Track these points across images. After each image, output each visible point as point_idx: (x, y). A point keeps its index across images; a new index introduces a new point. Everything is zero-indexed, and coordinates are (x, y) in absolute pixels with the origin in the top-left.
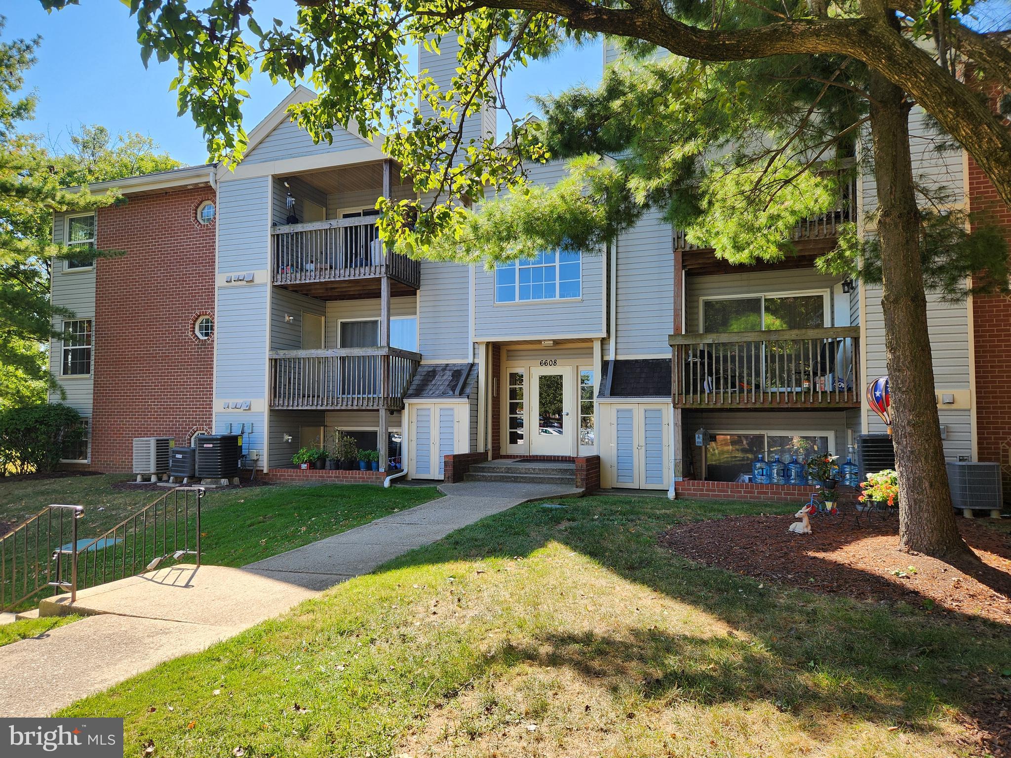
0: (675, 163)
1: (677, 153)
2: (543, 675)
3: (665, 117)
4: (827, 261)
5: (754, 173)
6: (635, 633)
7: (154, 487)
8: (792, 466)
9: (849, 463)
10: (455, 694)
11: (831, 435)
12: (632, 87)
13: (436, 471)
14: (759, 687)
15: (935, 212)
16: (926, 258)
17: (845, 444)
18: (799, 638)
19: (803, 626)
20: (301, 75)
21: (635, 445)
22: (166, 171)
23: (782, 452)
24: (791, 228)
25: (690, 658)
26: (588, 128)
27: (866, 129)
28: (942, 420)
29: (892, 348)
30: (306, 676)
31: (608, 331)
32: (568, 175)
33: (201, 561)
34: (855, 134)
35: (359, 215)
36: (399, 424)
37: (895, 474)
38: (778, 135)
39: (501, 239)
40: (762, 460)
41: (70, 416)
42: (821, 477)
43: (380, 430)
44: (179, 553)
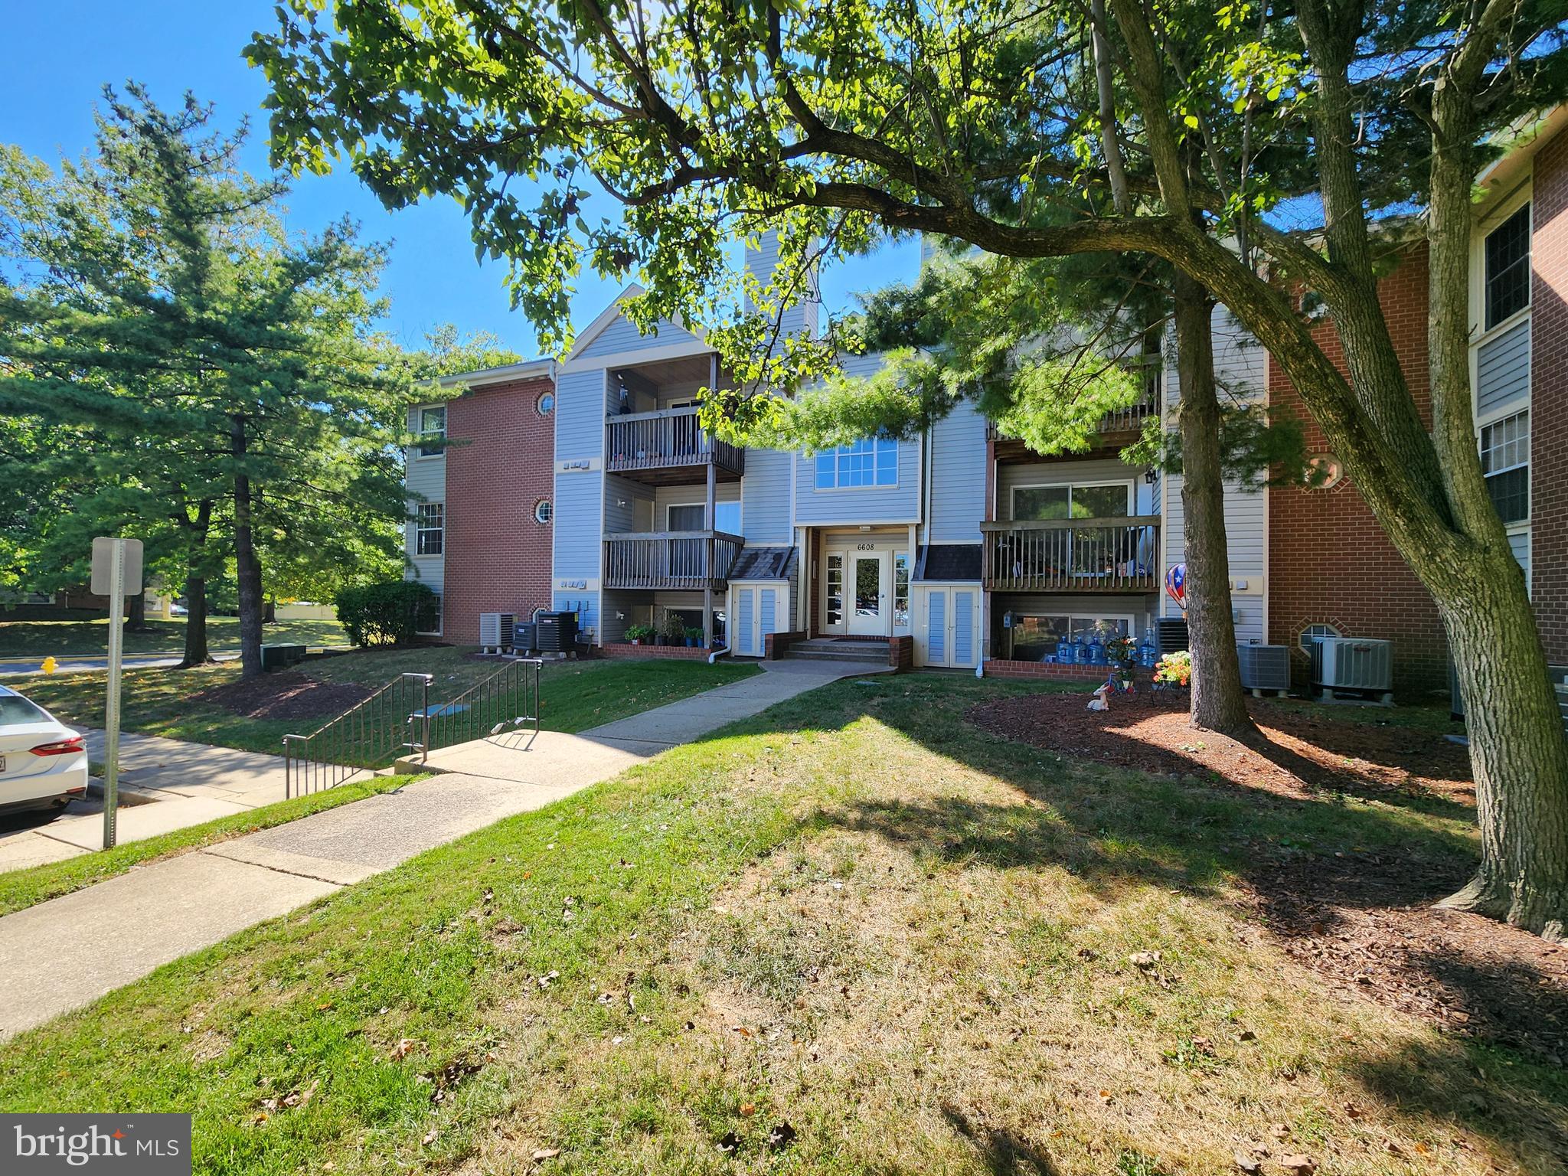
0: (987, 357)
1: (989, 347)
2: (850, 839)
3: (978, 312)
4: (1131, 453)
5: (1063, 367)
6: (939, 801)
7: (499, 658)
8: (1093, 647)
9: (1147, 645)
10: (769, 854)
11: (1131, 619)
12: (948, 284)
13: (757, 649)
14: (1052, 852)
15: (1235, 406)
16: (1224, 451)
17: (1144, 626)
18: (1092, 808)
19: (1096, 797)
20: (628, 270)
21: (947, 626)
22: (510, 365)
23: (1085, 633)
24: (1098, 421)
25: (989, 825)
26: (905, 323)
27: (1171, 326)
28: (1234, 605)
29: (1190, 536)
30: (631, 834)
31: (923, 518)
32: (884, 367)
33: (539, 727)
34: (1160, 330)
35: (687, 405)
36: (723, 604)
37: (1188, 655)
38: (1087, 330)
39: (819, 428)
40: (1066, 641)
41: (422, 593)
42: (1121, 657)
43: (705, 609)
44: (520, 719)
